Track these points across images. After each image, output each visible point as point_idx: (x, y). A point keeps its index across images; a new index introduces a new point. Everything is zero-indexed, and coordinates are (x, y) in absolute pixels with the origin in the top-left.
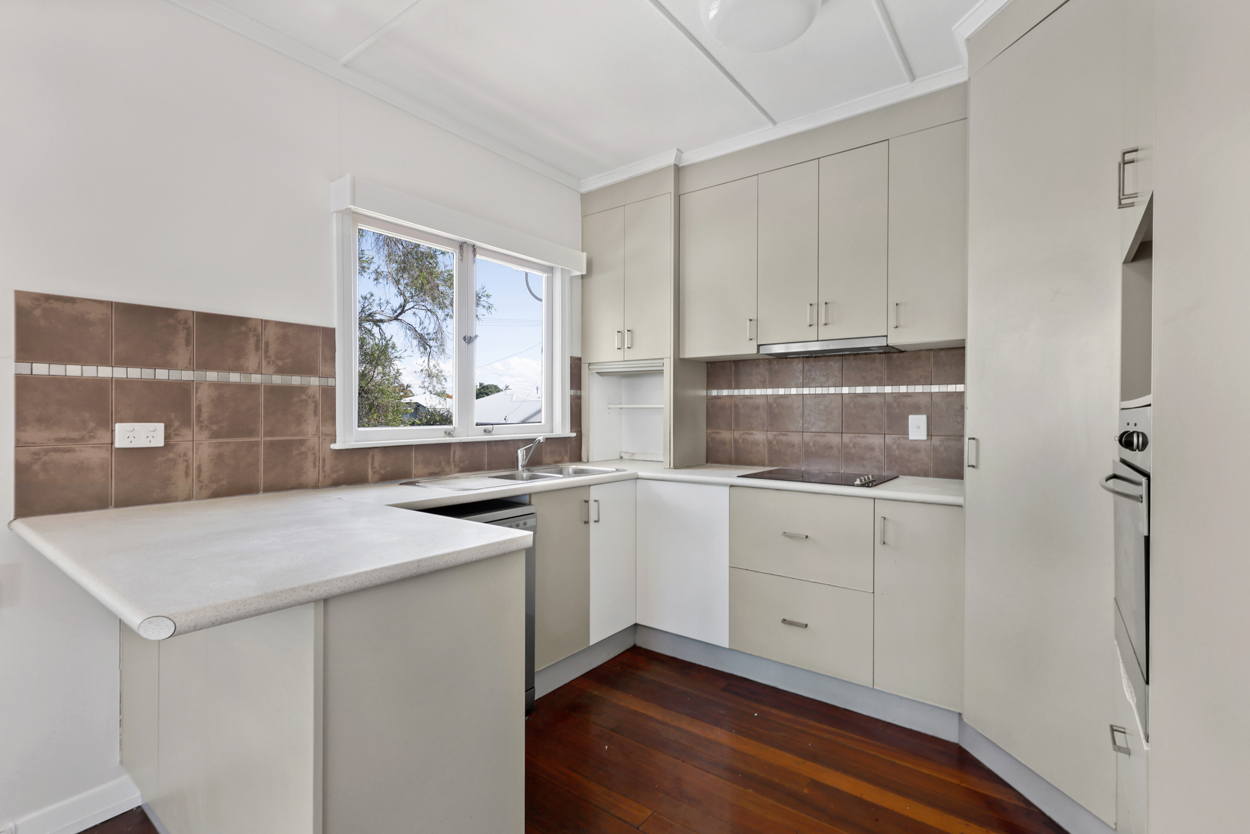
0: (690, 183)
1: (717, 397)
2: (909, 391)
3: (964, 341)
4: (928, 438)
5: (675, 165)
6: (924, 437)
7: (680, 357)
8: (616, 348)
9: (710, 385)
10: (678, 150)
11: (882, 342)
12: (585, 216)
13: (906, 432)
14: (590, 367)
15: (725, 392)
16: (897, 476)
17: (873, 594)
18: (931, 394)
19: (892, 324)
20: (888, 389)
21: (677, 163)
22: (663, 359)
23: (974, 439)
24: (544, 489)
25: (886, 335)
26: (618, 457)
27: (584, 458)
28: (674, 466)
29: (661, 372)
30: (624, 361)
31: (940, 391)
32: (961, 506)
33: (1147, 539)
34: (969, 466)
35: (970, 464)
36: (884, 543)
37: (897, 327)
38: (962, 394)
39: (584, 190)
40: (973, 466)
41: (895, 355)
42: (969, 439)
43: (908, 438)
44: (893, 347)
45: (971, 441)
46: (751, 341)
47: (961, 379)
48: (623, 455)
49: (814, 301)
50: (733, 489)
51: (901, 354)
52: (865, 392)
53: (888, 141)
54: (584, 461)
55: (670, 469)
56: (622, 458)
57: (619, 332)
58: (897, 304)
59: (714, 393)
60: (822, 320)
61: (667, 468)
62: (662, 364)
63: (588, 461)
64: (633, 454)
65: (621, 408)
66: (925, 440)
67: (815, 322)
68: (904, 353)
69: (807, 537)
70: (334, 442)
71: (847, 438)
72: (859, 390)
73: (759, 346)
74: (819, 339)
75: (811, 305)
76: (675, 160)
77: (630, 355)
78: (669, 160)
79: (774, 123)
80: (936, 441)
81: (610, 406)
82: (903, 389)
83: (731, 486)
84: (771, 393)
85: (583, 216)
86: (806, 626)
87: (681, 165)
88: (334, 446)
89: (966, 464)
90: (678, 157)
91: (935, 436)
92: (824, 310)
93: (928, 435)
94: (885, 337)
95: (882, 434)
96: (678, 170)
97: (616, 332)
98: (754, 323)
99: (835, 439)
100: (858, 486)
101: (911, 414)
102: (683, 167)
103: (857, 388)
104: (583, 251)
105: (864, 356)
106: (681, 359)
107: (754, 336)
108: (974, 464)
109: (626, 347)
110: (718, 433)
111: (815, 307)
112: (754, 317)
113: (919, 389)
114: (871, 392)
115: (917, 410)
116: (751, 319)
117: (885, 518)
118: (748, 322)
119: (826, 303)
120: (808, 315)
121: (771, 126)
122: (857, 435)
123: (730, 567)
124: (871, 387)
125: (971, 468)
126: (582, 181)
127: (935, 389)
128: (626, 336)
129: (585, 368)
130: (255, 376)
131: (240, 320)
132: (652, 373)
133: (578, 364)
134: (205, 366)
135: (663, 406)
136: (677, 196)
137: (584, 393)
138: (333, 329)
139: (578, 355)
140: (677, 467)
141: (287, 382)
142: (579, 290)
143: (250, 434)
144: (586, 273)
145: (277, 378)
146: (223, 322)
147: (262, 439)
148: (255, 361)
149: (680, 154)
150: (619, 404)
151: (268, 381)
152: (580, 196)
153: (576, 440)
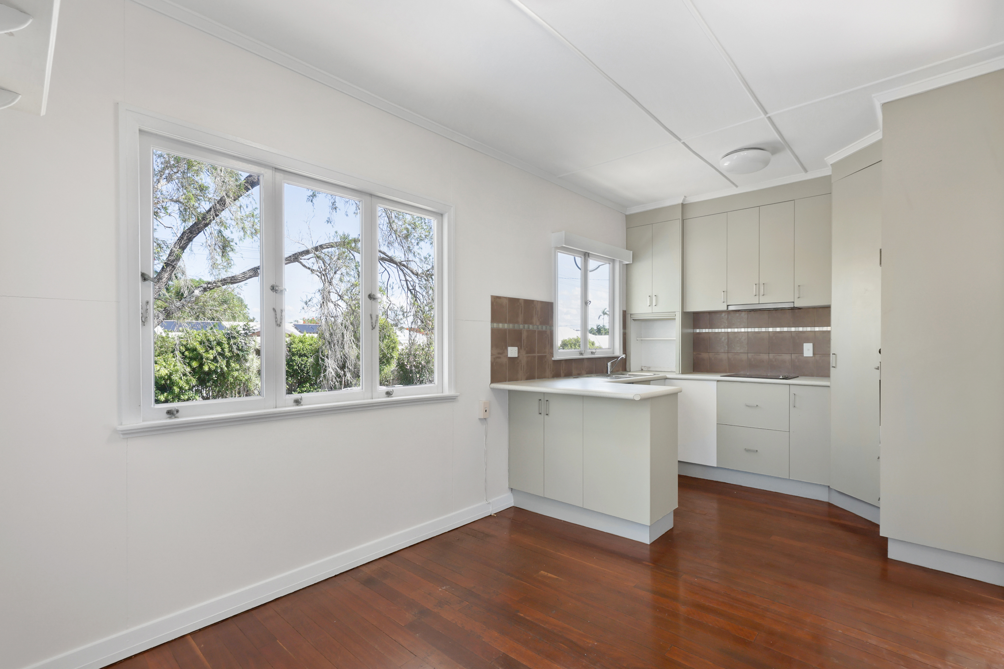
0: (688, 214)
1: (699, 333)
2: (804, 330)
3: (830, 305)
4: (813, 356)
5: (682, 204)
6: (812, 355)
7: (684, 311)
8: (648, 305)
9: (694, 326)
10: (685, 196)
11: (791, 305)
12: (628, 228)
13: (802, 353)
14: (631, 316)
15: (704, 331)
16: (798, 376)
17: (789, 432)
18: (815, 331)
19: (797, 296)
20: (793, 329)
21: (683, 202)
22: (675, 312)
23: (834, 354)
24: (645, 380)
25: (793, 301)
27: (628, 369)
28: (681, 372)
29: (675, 319)
30: (652, 313)
31: (820, 330)
32: (829, 387)
33: (880, 380)
34: (833, 367)
35: (833, 366)
36: (794, 406)
37: (799, 298)
38: (829, 332)
39: (627, 213)
40: (834, 367)
41: (797, 311)
42: (833, 354)
43: (803, 356)
44: (796, 307)
45: (833, 355)
46: (724, 303)
47: (829, 325)
48: (643, 368)
49: (757, 282)
50: (719, 383)
51: (800, 310)
52: (781, 331)
53: (794, 201)
54: (628, 371)
55: (680, 374)
56: (642, 370)
57: (650, 295)
58: (799, 286)
59: (698, 331)
60: (762, 293)
61: (678, 374)
62: (675, 315)
63: (630, 371)
64: (649, 367)
65: (641, 340)
66: (812, 357)
67: (758, 294)
68: (801, 309)
69: (757, 406)
70: (553, 356)
71: (771, 356)
72: (778, 329)
73: (728, 306)
74: (760, 303)
75: (756, 284)
76: (682, 201)
77: (656, 310)
78: (680, 201)
79: (737, 186)
80: (817, 357)
81: (637, 339)
82: (801, 329)
83: (718, 381)
84: (730, 331)
85: (627, 228)
86: (757, 451)
87: (684, 203)
88: (553, 359)
89: (831, 366)
90: (684, 200)
91: (817, 354)
92: (762, 287)
93: (813, 354)
94: (793, 303)
95: (790, 354)
96: (683, 205)
97: (648, 296)
98: (725, 293)
99: (765, 357)
100: (781, 379)
101: (805, 343)
102: (685, 204)
103: (777, 328)
104: (627, 249)
105: (780, 311)
106: (684, 312)
107: (725, 301)
108: (834, 366)
109: (654, 304)
110: (700, 354)
111: (758, 285)
112: (725, 290)
113: (809, 329)
114: (784, 331)
115: (808, 341)
116: (724, 291)
117: (795, 394)
118: (723, 293)
119: (763, 284)
120: (754, 290)
121: (735, 188)
122: (777, 354)
123: (717, 424)
124: (784, 328)
125: (833, 368)
126: (628, 209)
127: (817, 329)
128: (653, 299)
129: (628, 317)
130: (535, 326)
131: (532, 301)
132: (668, 319)
133: (625, 315)
134: (525, 322)
135: (675, 339)
136: (683, 221)
137: (627, 331)
138: (553, 303)
139: (625, 309)
140: (682, 373)
141: (542, 328)
142: (625, 271)
143: (534, 352)
144: (631, 263)
145: (540, 327)
146: (529, 303)
147: (536, 355)
148: (535, 319)
149: (685, 197)
150: (641, 337)
151: (538, 328)
152: (626, 216)
153: (625, 359)
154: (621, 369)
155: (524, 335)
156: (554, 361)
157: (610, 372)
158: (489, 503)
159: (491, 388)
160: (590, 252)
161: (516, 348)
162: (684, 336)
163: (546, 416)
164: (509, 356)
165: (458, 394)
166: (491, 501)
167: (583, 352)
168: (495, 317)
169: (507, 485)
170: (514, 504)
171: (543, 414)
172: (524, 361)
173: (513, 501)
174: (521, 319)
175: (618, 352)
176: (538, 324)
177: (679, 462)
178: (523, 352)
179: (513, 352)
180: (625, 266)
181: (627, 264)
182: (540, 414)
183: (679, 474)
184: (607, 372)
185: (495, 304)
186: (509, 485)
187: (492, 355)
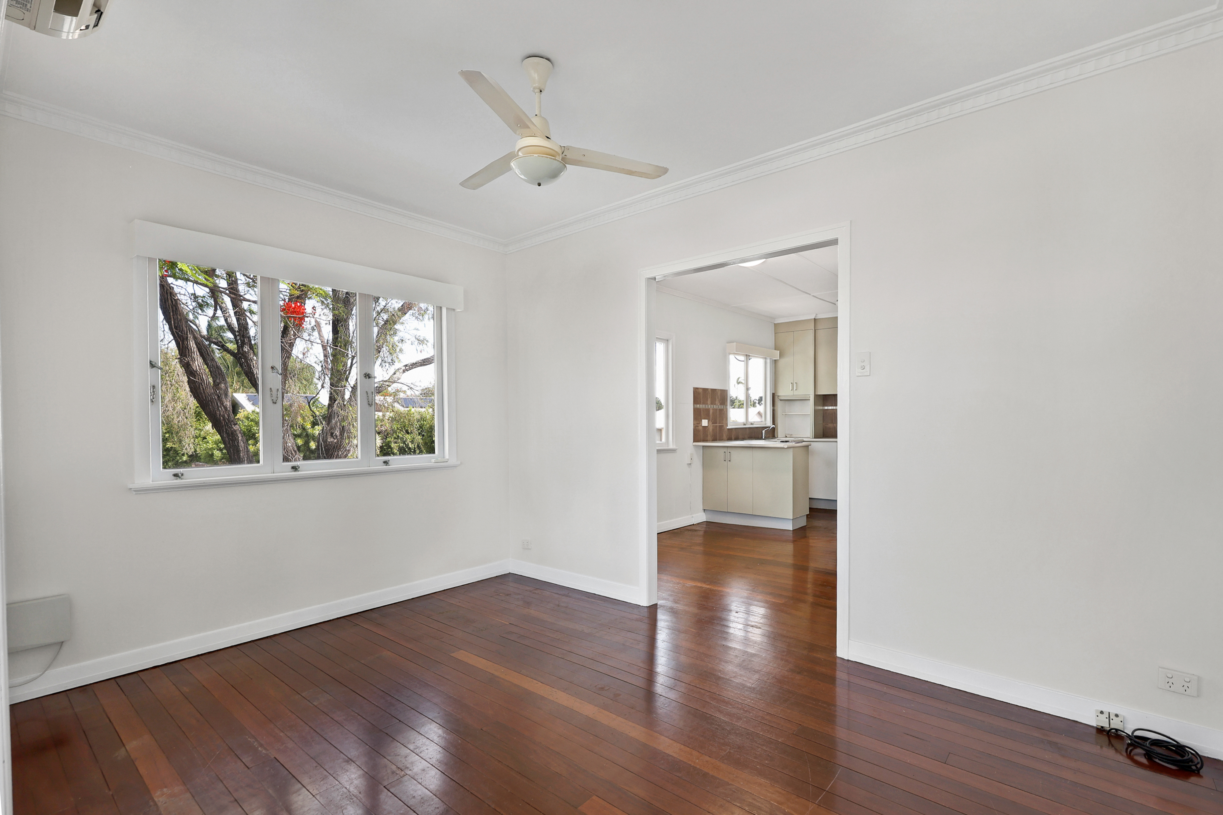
0: (819, 326)
1: (827, 410)
5: (815, 319)
7: (816, 394)
8: (791, 390)
9: (824, 405)
14: (779, 397)
15: (830, 408)
22: (809, 395)
26: (785, 436)
27: (775, 435)
29: (809, 400)
30: (793, 395)
39: (775, 323)
48: (787, 435)
56: (786, 437)
57: (792, 383)
59: (826, 408)
61: (813, 439)
62: (809, 397)
63: (777, 436)
64: (792, 435)
65: (786, 415)
70: (727, 426)
77: (796, 393)
78: (814, 317)
81: (783, 414)
85: (775, 333)
88: (728, 428)
90: (816, 316)
97: (790, 384)
102: (817, 319)
104: (775, 349)
109: (795, 389)
110: (827, 424)
126: (776, 319)
128: (795, 385)
129: (776, 398)
130: (717, 406)
131: (715, 390)
132: (805, 400)
133: (774, 396)
134: (712, 404)
135: (809, 413)
136: (815, 330)
137: (775, 408)
138: (727, 390)
139: (774, 392)
140: (815, 438)
141: (721, 407)
142: (774, 365)
143: (716, 423)
144: (779, 359)
145: (720, 406)
146: (714, 391)
147: (718, 425)
148: (717, 402)
149: (816, 314)
150: (785, 413)
151: (719, 407)
152: (774, 324)
153: (774, 428)
154: (771, 436)
155: (711, 412)
156: (728, 429)
157: (764, 437)
158: (692, 517)
159: (693, 445)
160: (750, 355)
161: (707, 420)
162: (816, 411)
163: (729, 462)
164: (703, 425)
165: (677, 448)
166: (693, 516)
167: (746, 423)
168: (696, 401)
169: (701, 508)
170: (706, 519)
171: (726, 461)
172: (711, 429)
173: (705, 518)
174: (709, 402)
175: (769, 423)
176: (719, 404)
177: (810, 498)
178: (711, 423)
179: (705, 423)
180: (774, 361)
181: (775, 360)
182: (725, 461)
183: (810, 507)
184: (762, 438)
185: (695, 392)
186: (703, 507)
187: (694, 424)
